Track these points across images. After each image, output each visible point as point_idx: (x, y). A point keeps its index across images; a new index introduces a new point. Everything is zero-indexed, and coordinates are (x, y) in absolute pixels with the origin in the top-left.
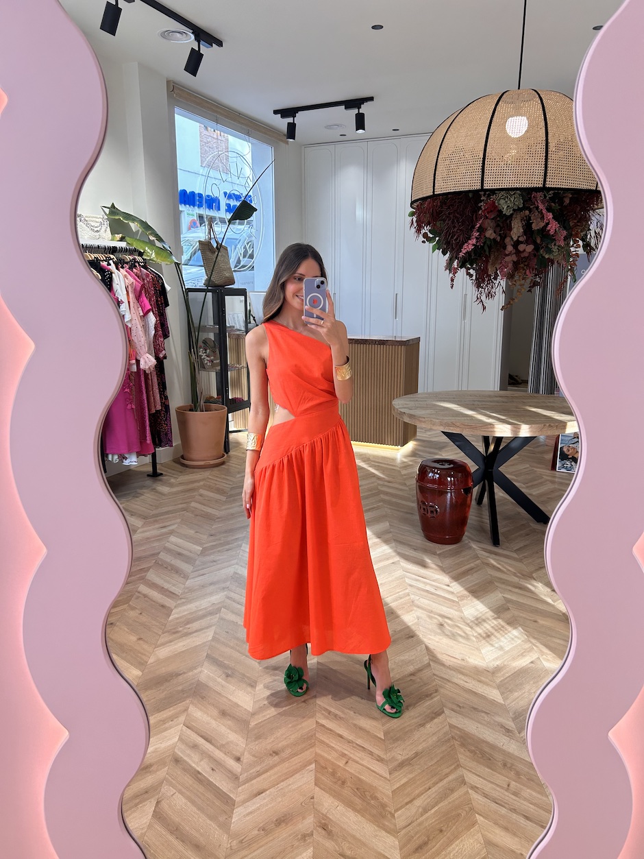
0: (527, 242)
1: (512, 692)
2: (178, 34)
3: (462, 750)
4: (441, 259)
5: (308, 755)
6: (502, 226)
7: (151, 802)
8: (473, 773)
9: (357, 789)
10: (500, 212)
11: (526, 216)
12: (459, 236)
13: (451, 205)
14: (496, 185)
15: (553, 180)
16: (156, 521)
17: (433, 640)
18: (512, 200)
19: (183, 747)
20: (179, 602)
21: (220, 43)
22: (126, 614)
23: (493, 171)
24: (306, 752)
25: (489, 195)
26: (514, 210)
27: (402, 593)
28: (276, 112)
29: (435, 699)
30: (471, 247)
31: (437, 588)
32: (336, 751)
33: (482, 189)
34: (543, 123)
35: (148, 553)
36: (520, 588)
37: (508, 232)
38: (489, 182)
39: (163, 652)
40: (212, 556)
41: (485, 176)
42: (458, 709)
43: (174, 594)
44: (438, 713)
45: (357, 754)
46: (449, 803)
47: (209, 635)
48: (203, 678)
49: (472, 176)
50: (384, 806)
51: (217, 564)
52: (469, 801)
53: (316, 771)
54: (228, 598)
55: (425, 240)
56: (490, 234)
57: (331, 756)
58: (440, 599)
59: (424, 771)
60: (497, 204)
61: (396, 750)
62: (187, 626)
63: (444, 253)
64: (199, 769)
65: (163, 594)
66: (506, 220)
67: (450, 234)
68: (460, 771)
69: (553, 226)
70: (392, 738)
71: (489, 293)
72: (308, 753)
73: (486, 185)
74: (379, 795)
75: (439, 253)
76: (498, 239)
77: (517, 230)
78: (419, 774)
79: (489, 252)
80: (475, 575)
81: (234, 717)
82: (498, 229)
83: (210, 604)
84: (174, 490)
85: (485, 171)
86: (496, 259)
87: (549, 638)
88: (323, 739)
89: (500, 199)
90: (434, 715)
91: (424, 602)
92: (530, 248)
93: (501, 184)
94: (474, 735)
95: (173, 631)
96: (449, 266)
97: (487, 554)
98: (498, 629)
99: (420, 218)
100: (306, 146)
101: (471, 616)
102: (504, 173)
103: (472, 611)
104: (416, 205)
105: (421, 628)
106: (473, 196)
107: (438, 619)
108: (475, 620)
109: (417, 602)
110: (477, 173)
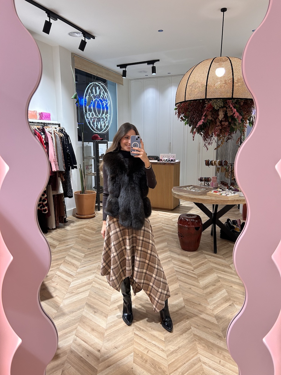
0: (225, 121)
1: (221, 319)
2: (76, 34)
3: (199, 346)
4: (189, 128)
5: (131, 348)
6: (214, 113)
7: (60, 371)
8: (204, 356)
9: (152, 364)
10: (214, 108)
11: (225, 110)
12: (196, 119)
13: (193, 105)
14: (212, 97)
15: (236, 95)
16: (64, 242)
17: (186, 295)
18: (219, 103)
19: (74, 345)
20: (74, 279)
21: (94, 38)
22: (51, 284)
23: (210, 91)
24: (129, 348)
25: (209, 101)
26: (219, 108)
27: (173, 274)
28: (118, 66)
29: (187, 322)
30: (201, 123)
31: (188, 272)
32: (143, 347)
33: (206, 99)
34: (231, 70)
35: (60, 257)
36: (224, 272)
37: (217, 117)
38: (209, 95)
39: (66, 302)
40: (89, 258)
41: (207, 93)
42: (197, 327)
43: (72, 275)
44: (189, 329)
45: (152, 348)
46: (194, 370)
47: (87, 294)
48: (84, 314)
49: (202, 94)
50: (164, 372)
51: (92, 262)
52: (202, 369)
53: (134, 356)
54: (96, 277)
55: (182, 120)
56: (210, 118)
57: (141, 349)
58: (189, 277)
59: (182, 356)
60: (212, 105)
61: (170, 346)
62: (78, 290)
63: (190, 126)
64: (81, 355)
65: (67, 275)
66: (216, 111)
67: (192, 118)
68: (199, 356)
69: (237, 114)
70: (168, 340)
71: (209, 143)
72: (130, 348)
73: (208, 97)
74: (162, 367)
75: (187, 125)
76: (213, 120)
77: (221, 116)
78: (180, 357)
79: (209, 125)
80: (205, 266)
81: (97, 331)
82: (213, 116)
83: (88, 280)
84: (73, 228)
85: (207, 91)
86: (212, 128)
87: (237, 294)
88: (137, 341)
89: (214, 103)
90: (187, 330)
91: (183, 278)
92: (227, 123)
93: (214, 96)
94: (204, 339)
95: (71, 292)
96: (192, 131)
97: (210, 257)
98: (215, 290)
99: (179, 111)
100: (131, 80)
101: (203, 284)
102: (215, 92)
103: (203, 282)
104: (177, 105)
105: (181, 290)
106: (202, 101)
107: (189, 286)
108: (205, 286)
109: (179, 278)
110: (204, 92)
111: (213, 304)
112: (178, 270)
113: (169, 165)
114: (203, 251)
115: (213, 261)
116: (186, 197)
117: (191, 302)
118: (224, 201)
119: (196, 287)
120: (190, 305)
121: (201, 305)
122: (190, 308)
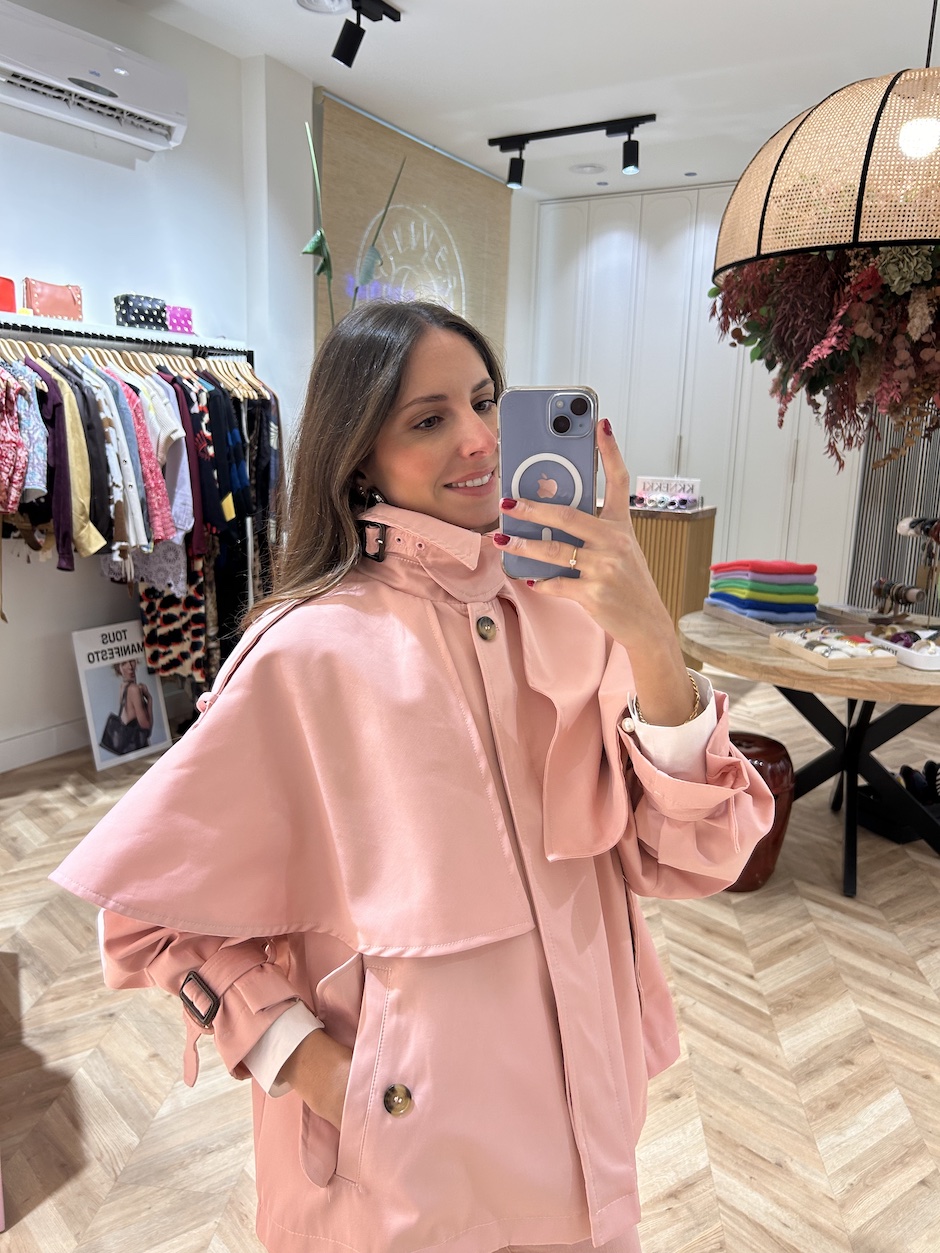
4: (764, 377)
6: (887, 315)
10: (886, 287)
11: (937, 298)
12: (804, 332)
13: (792, 276)
14: (888, 234)
17: (716, 1107)
18: (912, 265)
21: (395, 15)
23: (878, 209)
25: (865, 257)
26: (912, 286)
28: (492, 142)
30: (826, 352)
31: (729, 981)
33: (856, 243)
36: (893, 994)
37: (901, 325)
38: (871, 229)
41: (862, 219)
49: (837, 219)
55: (736, 341)
56: (864, 329)
58: (735, 1008)
60: (880, 274)
63: (770, 366)
66: (895, 304)
67: (787, 330)
71: (850, 438)
73: (865, 234)
75: (763, 361)
76: (880, 339)
77: (919, 321)
79: (860, 361)
80: (803, 954)
82: (879, 322)
85: (864, 209)
86: (873, 375)
89: (888, 263)
91: (705, 1012)
93: (893, 233)
96: (778, 389)
97: (826, 911)
98: (851, 1091)
99: (732, 298)
100: (542, 202)
101: (794, 1053)
102: (901, 214)
103: (799, 1039)
104: (721, 278)
105: (694, 1074)
106: (835, 256)
107: (729, 1058)
108: (804, 1064)
109: (689, 1012)
110: (847, 213)
111: (843, 1170)
112: (685, 966)
113: (670, 522)
114: (798, 883)
115: (841, 934)
116: (737, 660)
117: (741, 1150)
118: (909, 688)
119: (765, 1067)
120: (733, 1168)
121: (788, 1172)
122: (735, 1181)
